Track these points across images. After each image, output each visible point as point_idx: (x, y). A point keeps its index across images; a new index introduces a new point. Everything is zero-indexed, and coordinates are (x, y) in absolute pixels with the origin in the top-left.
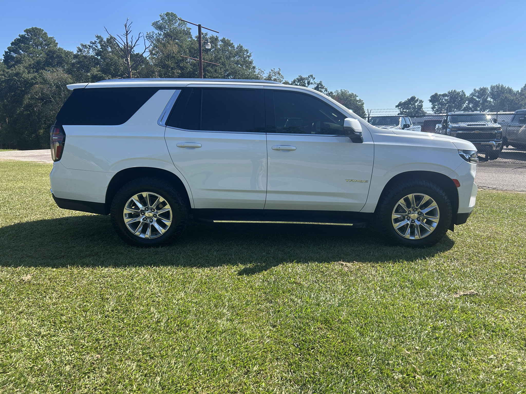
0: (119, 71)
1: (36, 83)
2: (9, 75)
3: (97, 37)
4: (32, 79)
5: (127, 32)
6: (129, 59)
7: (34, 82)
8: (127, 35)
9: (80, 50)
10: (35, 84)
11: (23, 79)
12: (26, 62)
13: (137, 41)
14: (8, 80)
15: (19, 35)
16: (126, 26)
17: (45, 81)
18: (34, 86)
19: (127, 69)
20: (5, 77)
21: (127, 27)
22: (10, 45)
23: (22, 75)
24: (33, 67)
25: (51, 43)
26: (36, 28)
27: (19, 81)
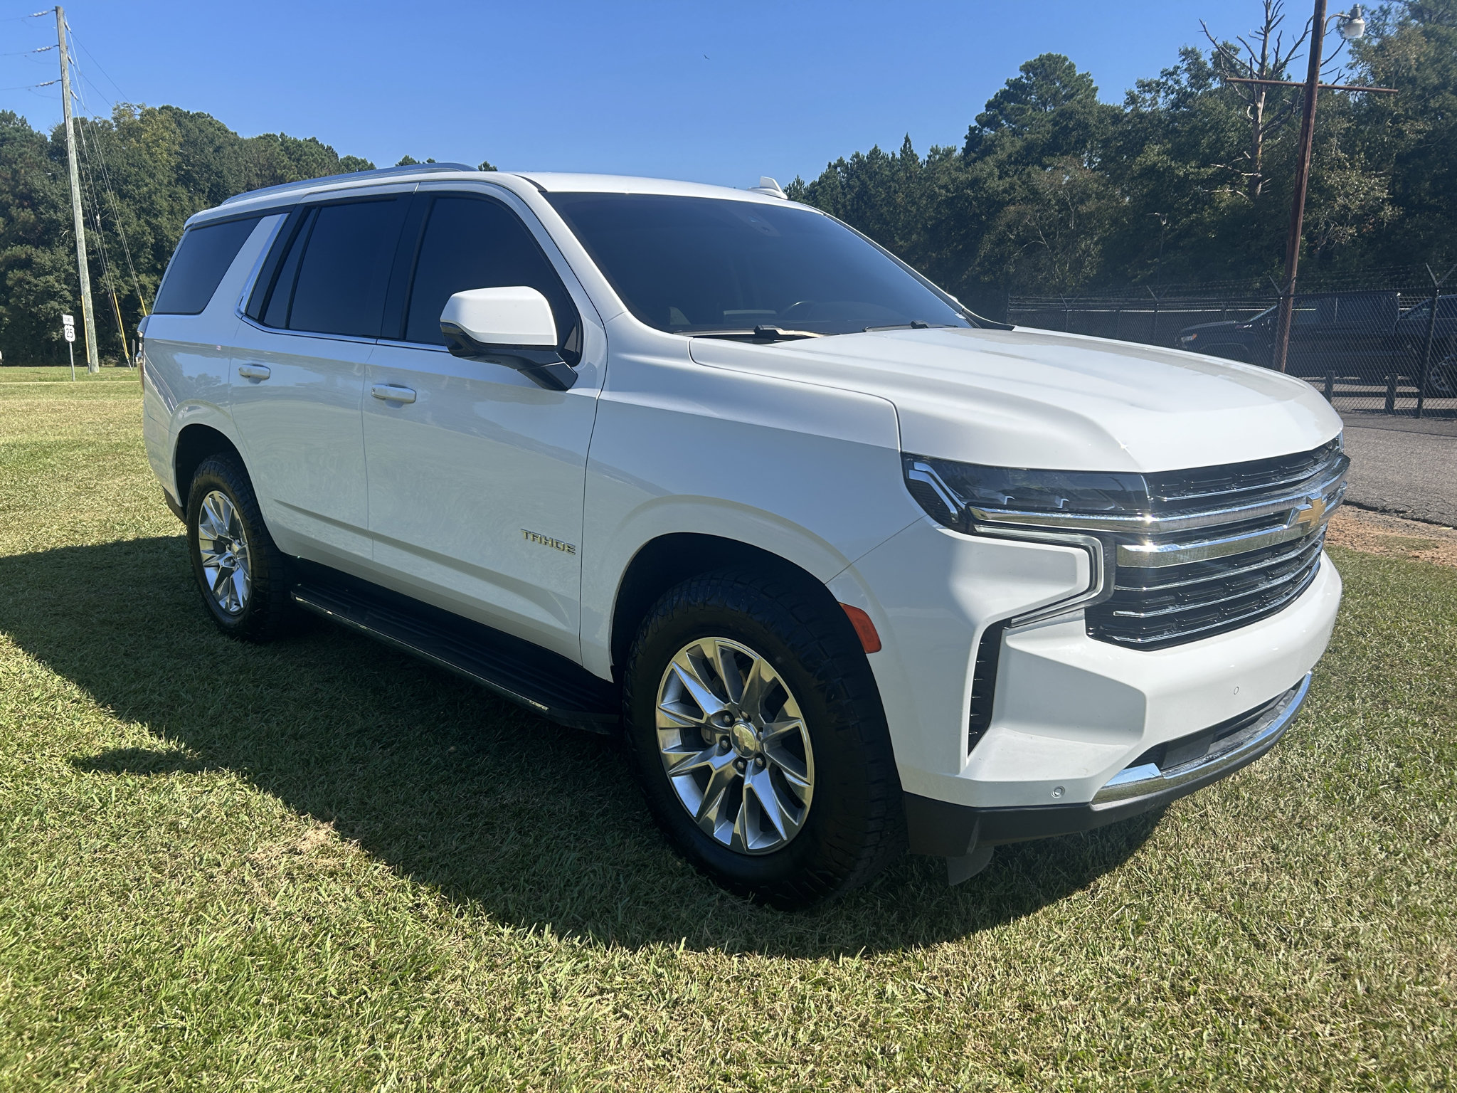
0: (1222, 145)
1: (1012, 202)
2: (958, 187)
3: (1183, 54)
4: (1005, 191)
5: (1268, 23)
6: (1261, 105)
7: (1007, 198)
8: (1267, 30)
9: (1132, 99)
10: (1008, 203)
11: (985, 192)
12: (1003, 149)
13: (1297, 45)
14: (954, 198)
15: (1008, 81)
16: (1267, 7)
17: (1034, 196)
18: (1005, 209)
19: (1251, 138)
20: (948, 191)
21: (1272, 6)
22: (984, 110)
23: (985, 183)
24: (1016, 159)
25: (1078, 91)
26: (1049, 57)
27: (976, 198)
